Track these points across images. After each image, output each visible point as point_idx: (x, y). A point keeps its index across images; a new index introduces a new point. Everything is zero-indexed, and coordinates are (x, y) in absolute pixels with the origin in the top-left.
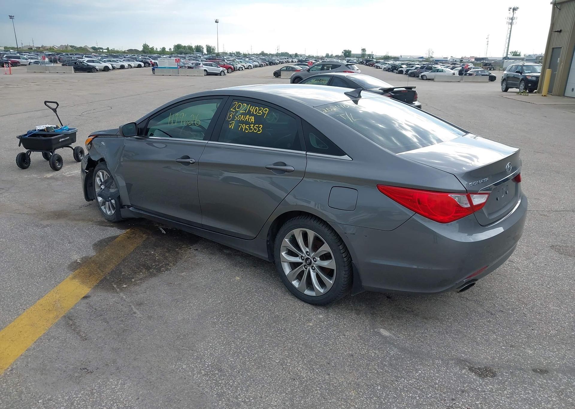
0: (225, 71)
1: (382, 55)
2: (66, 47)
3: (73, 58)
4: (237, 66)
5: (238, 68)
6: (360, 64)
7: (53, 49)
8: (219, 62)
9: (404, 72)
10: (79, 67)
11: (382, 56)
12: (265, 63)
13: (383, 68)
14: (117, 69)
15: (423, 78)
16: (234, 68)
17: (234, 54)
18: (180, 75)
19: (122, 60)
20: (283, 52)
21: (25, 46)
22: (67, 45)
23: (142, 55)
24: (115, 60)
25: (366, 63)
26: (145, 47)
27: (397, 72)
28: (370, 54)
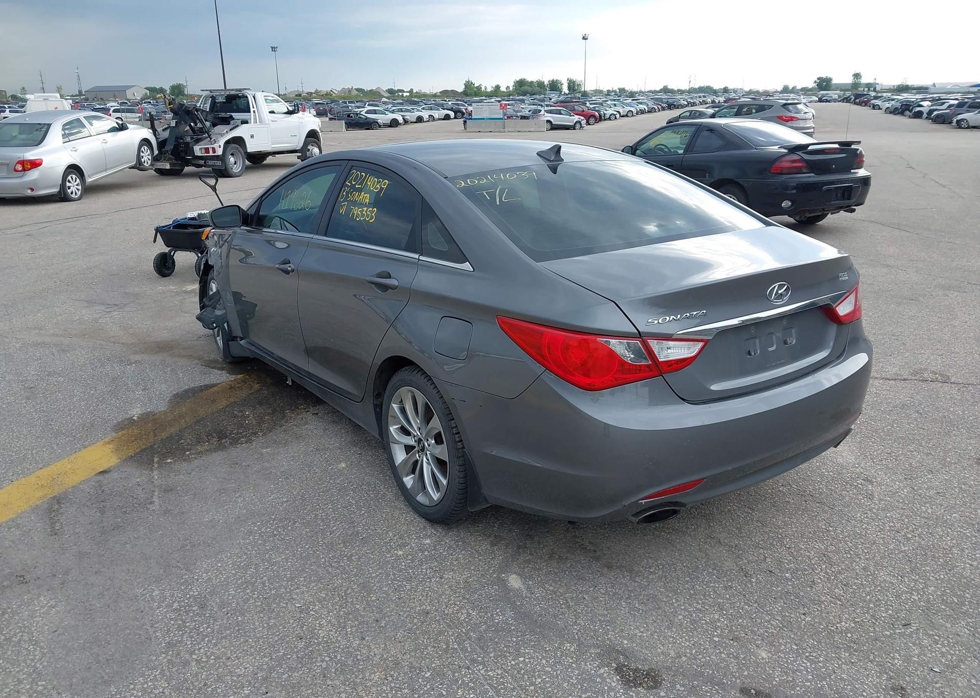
0: (582, 122)
1: (894, 84)
2: (350, 91)
3: (350, 108)
4: (605, 112)
5: (607, 116)
6: (843, 102)
7: (331, 95)
8: (574, 106)
9: (925, 115)
10: (354, 122)
11: (894, 86)
12: (659, 106)
13: (884, 108)
14: (411, 122)
15: (959, 125)
16: (600, 116)
17: (615, 91)
18: (506, 131)
19: (420, 109)
20: (702, 86)
21: (292, 91)
22: (351, 87)
23: (457, 100)
24: (409, 108)
25: (855, 99)
26: (468, 85)
27: (911, 114)
28: (870, 83)
